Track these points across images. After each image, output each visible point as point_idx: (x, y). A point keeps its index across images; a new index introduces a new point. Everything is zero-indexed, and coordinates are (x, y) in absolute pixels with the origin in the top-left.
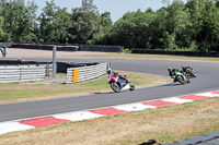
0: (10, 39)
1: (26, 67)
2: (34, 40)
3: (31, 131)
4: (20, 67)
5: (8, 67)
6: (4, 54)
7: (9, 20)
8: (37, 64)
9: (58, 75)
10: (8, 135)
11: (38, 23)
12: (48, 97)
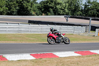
0: (70, 14)
1: (77, 27)
2: (81, 15)
3: (80, 57)
4: (74, 27)
5: (69, 27)
6: (67, 20)
7: (70, 5)
8: (82, 26)
9: (91, 32)
10: (69, 57)
11: (83, 7)
12: (86, 42)
